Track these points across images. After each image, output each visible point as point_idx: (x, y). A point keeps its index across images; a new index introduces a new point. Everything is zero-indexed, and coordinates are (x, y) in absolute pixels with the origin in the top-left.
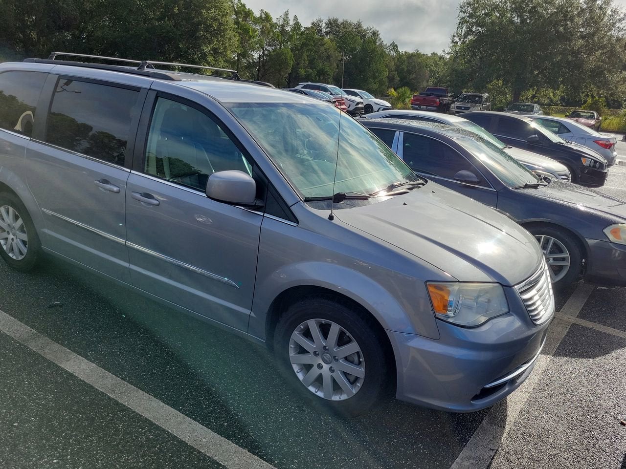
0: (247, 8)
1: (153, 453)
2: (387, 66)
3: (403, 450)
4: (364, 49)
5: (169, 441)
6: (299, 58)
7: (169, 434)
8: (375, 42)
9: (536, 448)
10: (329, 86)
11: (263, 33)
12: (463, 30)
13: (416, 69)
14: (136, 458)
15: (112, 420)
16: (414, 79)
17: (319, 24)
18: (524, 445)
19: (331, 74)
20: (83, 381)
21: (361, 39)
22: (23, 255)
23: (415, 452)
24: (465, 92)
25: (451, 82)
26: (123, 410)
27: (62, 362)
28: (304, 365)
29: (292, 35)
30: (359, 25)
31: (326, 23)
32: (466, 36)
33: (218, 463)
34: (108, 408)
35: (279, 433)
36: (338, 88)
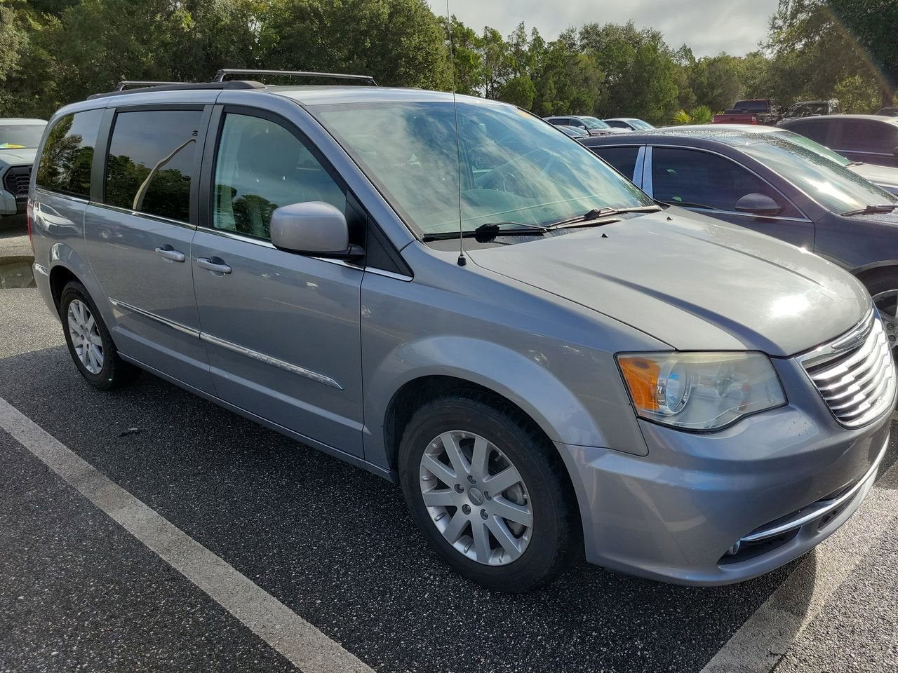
0: (465, 27)
1: (195, 645)
2: (675, 82)
3: (604, 650)
4: (638, 62)
5: (225, 627)
6: (543, 87)
7: (229, 616)
8: (655, 49)
9: (860, 654)
10: (581, 118)
11: (489, 58)
12: (789, 7)
13: (722, 81)
14: (169, 652)
15: (153, 593)
16: (720, 95)
17: (570, 36)
18: (839, 648)
19: (591, 104)
20: (133, 536)
21: (634, 47)
22: (100, 366)
23: (628, 654)
24: (799, 101)
25: (773, 88)
26: (173, 579)
27: (113, 509)
28: (447, 507)
29: (531, 56)
30: (630, 28)
31: (580, 33)
32: (794, 16)
33: (290, 663)
34: (153, 575)
35: (399, 618)
36: (596, 119)
